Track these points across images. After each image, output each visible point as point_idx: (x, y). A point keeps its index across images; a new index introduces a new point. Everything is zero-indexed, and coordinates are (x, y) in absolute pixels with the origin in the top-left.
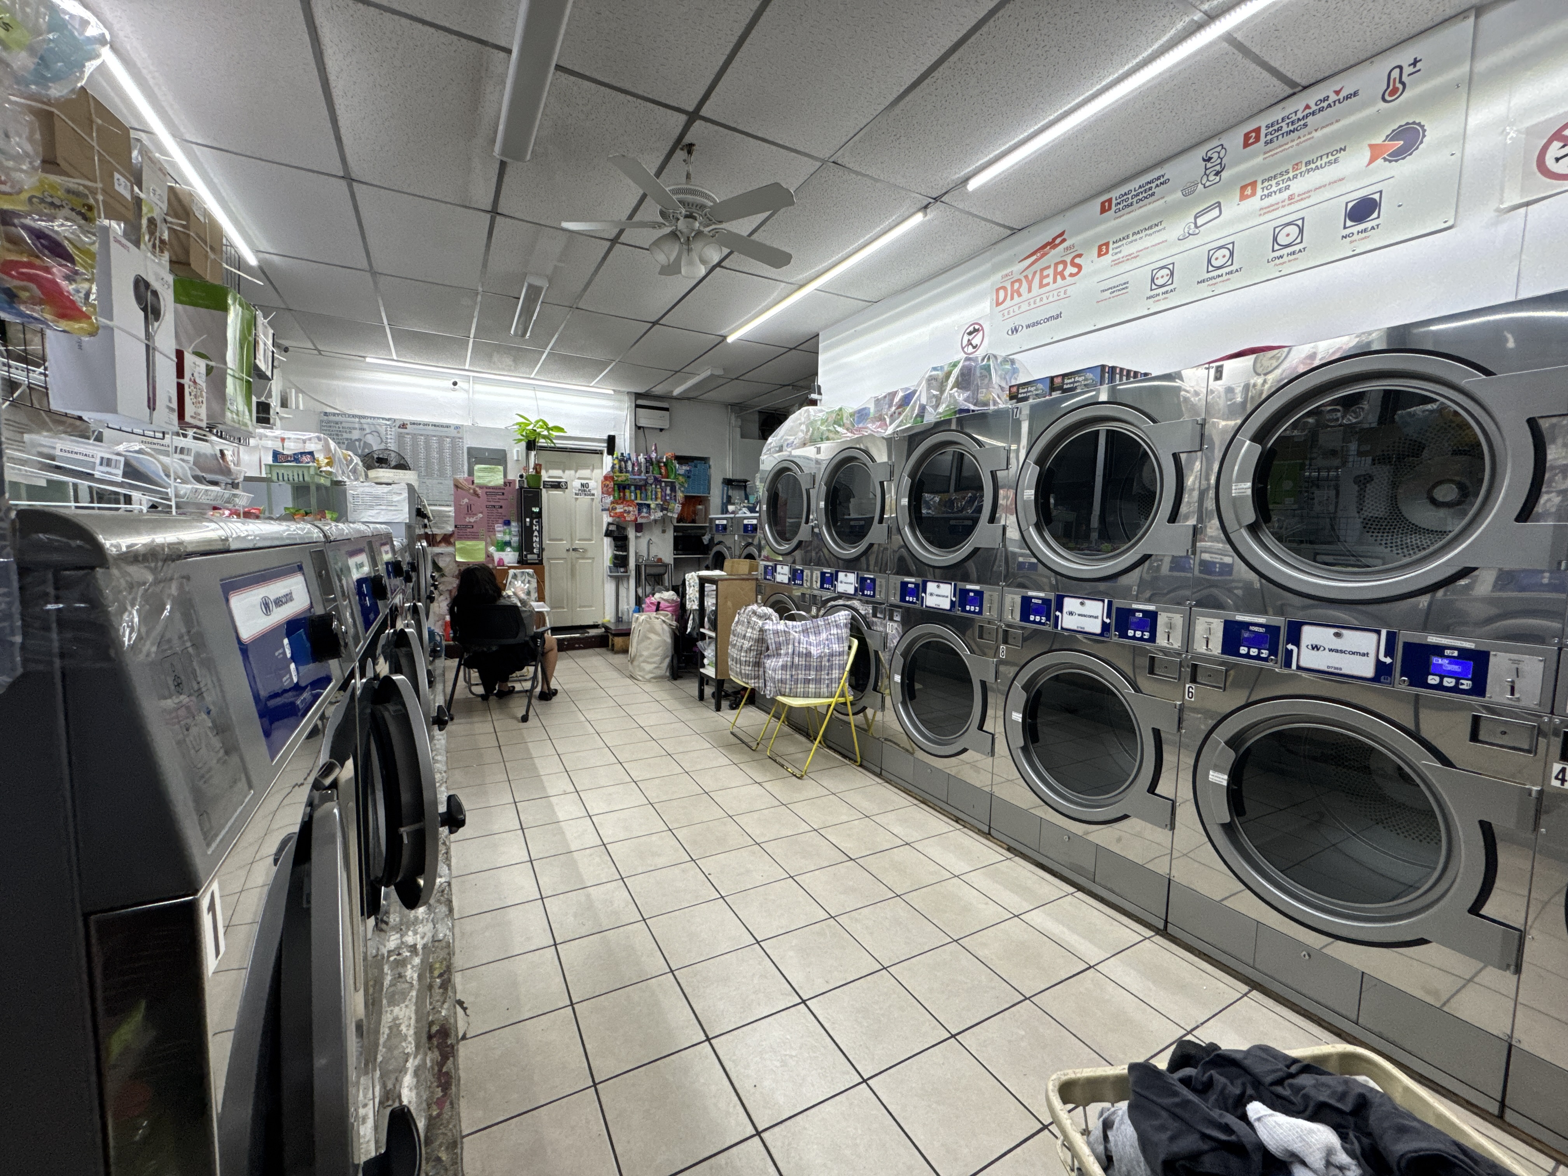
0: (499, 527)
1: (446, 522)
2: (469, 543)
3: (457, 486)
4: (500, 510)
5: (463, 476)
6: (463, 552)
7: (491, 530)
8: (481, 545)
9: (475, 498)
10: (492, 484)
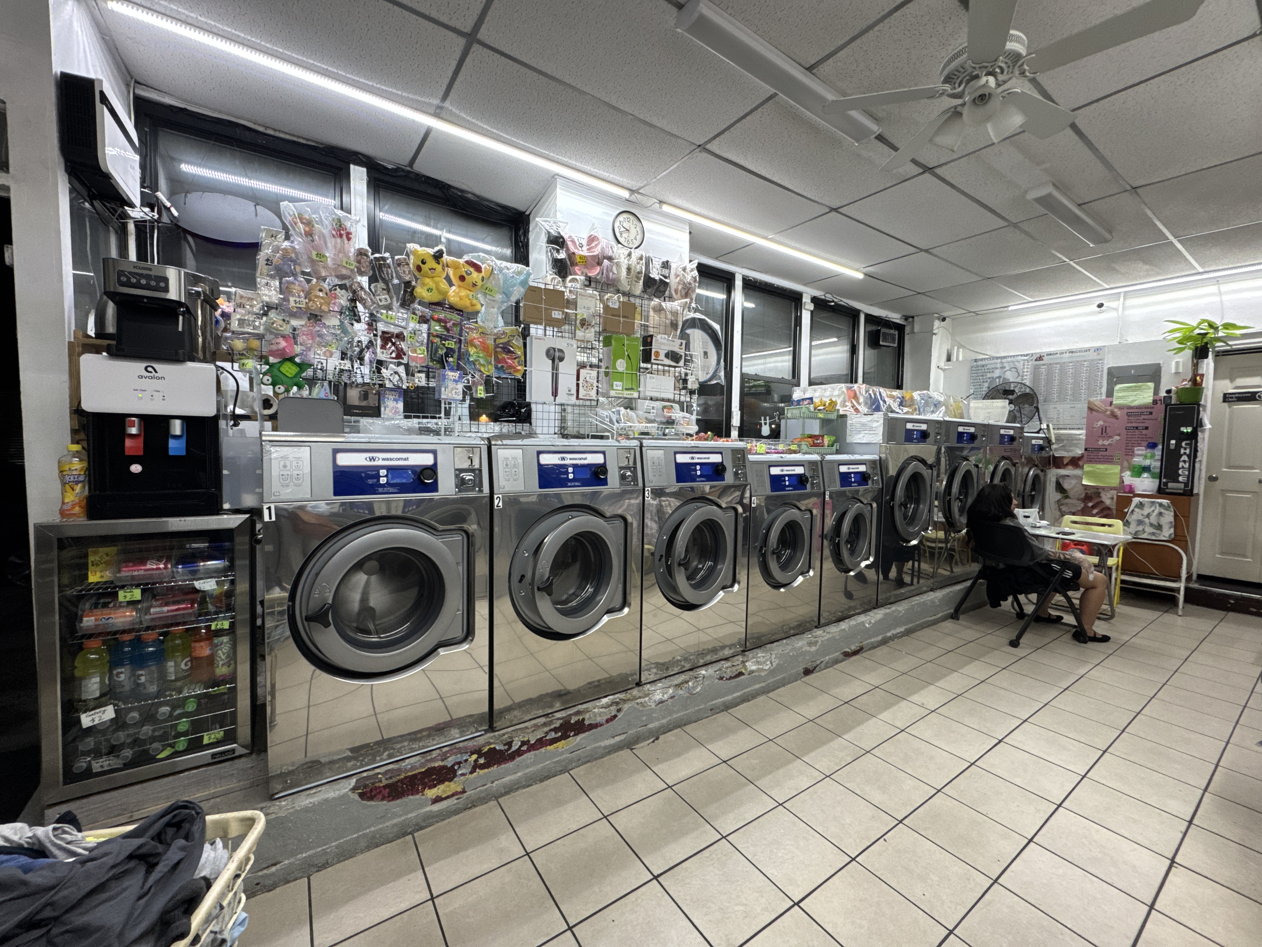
0: (1140, 451)
1: (1076, 445)
2: (1102, 466)
3: (1091, 409)
4: (1144, 432)
5: (1099, 398)
6: (1090, 475)
7: (1130, 453)
8: (1116, 469)
9: (1114, 420)
10: (1136, 403)
